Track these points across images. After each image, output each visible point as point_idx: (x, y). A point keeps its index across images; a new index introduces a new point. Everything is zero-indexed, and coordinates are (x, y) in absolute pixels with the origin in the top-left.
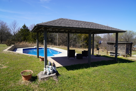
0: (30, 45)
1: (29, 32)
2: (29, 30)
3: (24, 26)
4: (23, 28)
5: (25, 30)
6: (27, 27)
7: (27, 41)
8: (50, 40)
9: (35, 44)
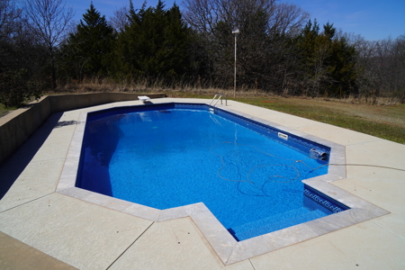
0: (117, 91)
1: (113, 38)
2: (110, 30)
3: (92, 16)
4: (85, 23)
5: (94, 28)
6: (103, 19)
7: (105, 75)
8: (195, 65)
9: (138, 87)
